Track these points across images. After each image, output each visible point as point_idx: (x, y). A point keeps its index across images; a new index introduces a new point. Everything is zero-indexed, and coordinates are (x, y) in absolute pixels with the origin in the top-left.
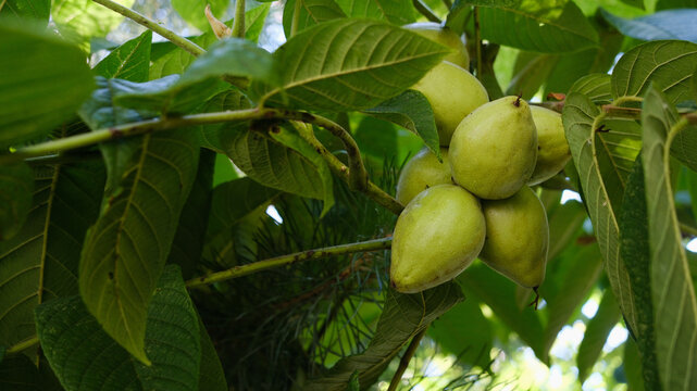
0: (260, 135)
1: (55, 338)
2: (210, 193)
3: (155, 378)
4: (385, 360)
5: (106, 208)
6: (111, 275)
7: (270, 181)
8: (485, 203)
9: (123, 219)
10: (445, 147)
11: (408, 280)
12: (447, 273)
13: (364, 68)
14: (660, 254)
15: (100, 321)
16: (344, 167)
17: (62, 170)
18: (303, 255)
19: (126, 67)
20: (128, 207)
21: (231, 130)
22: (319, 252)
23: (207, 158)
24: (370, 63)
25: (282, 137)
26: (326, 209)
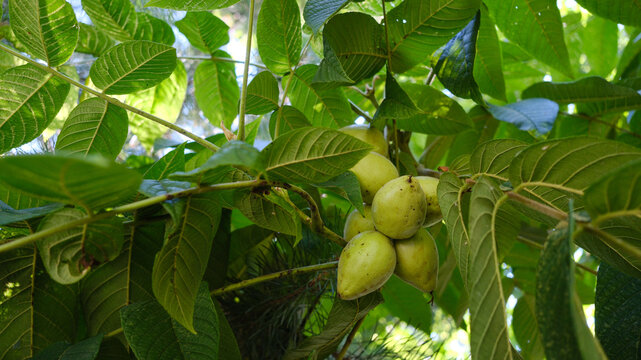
0: (257, 195)
1: (132, 328)
2: (230, 235)
3: (192, 353)
4: (337, 338)
5: (166, 241)
6: (172, 281)
7: (264, 225)
8: (395, 242)
9: (177, 247)
10: (369, 204)
11: (348, 292)
12: (372, 287)
13: (321, 157)
14: (476, 286)
15: (166, 309)
16: (308, 218)
17: (136, 229)
18: (285, 273)
19: (170, 166)
20: (180, 240)
21: (240, 192)
22: (295, 271)
23: (226, 215)
24: (325, 153)
25: (271, 197)
26: (297, 242)
